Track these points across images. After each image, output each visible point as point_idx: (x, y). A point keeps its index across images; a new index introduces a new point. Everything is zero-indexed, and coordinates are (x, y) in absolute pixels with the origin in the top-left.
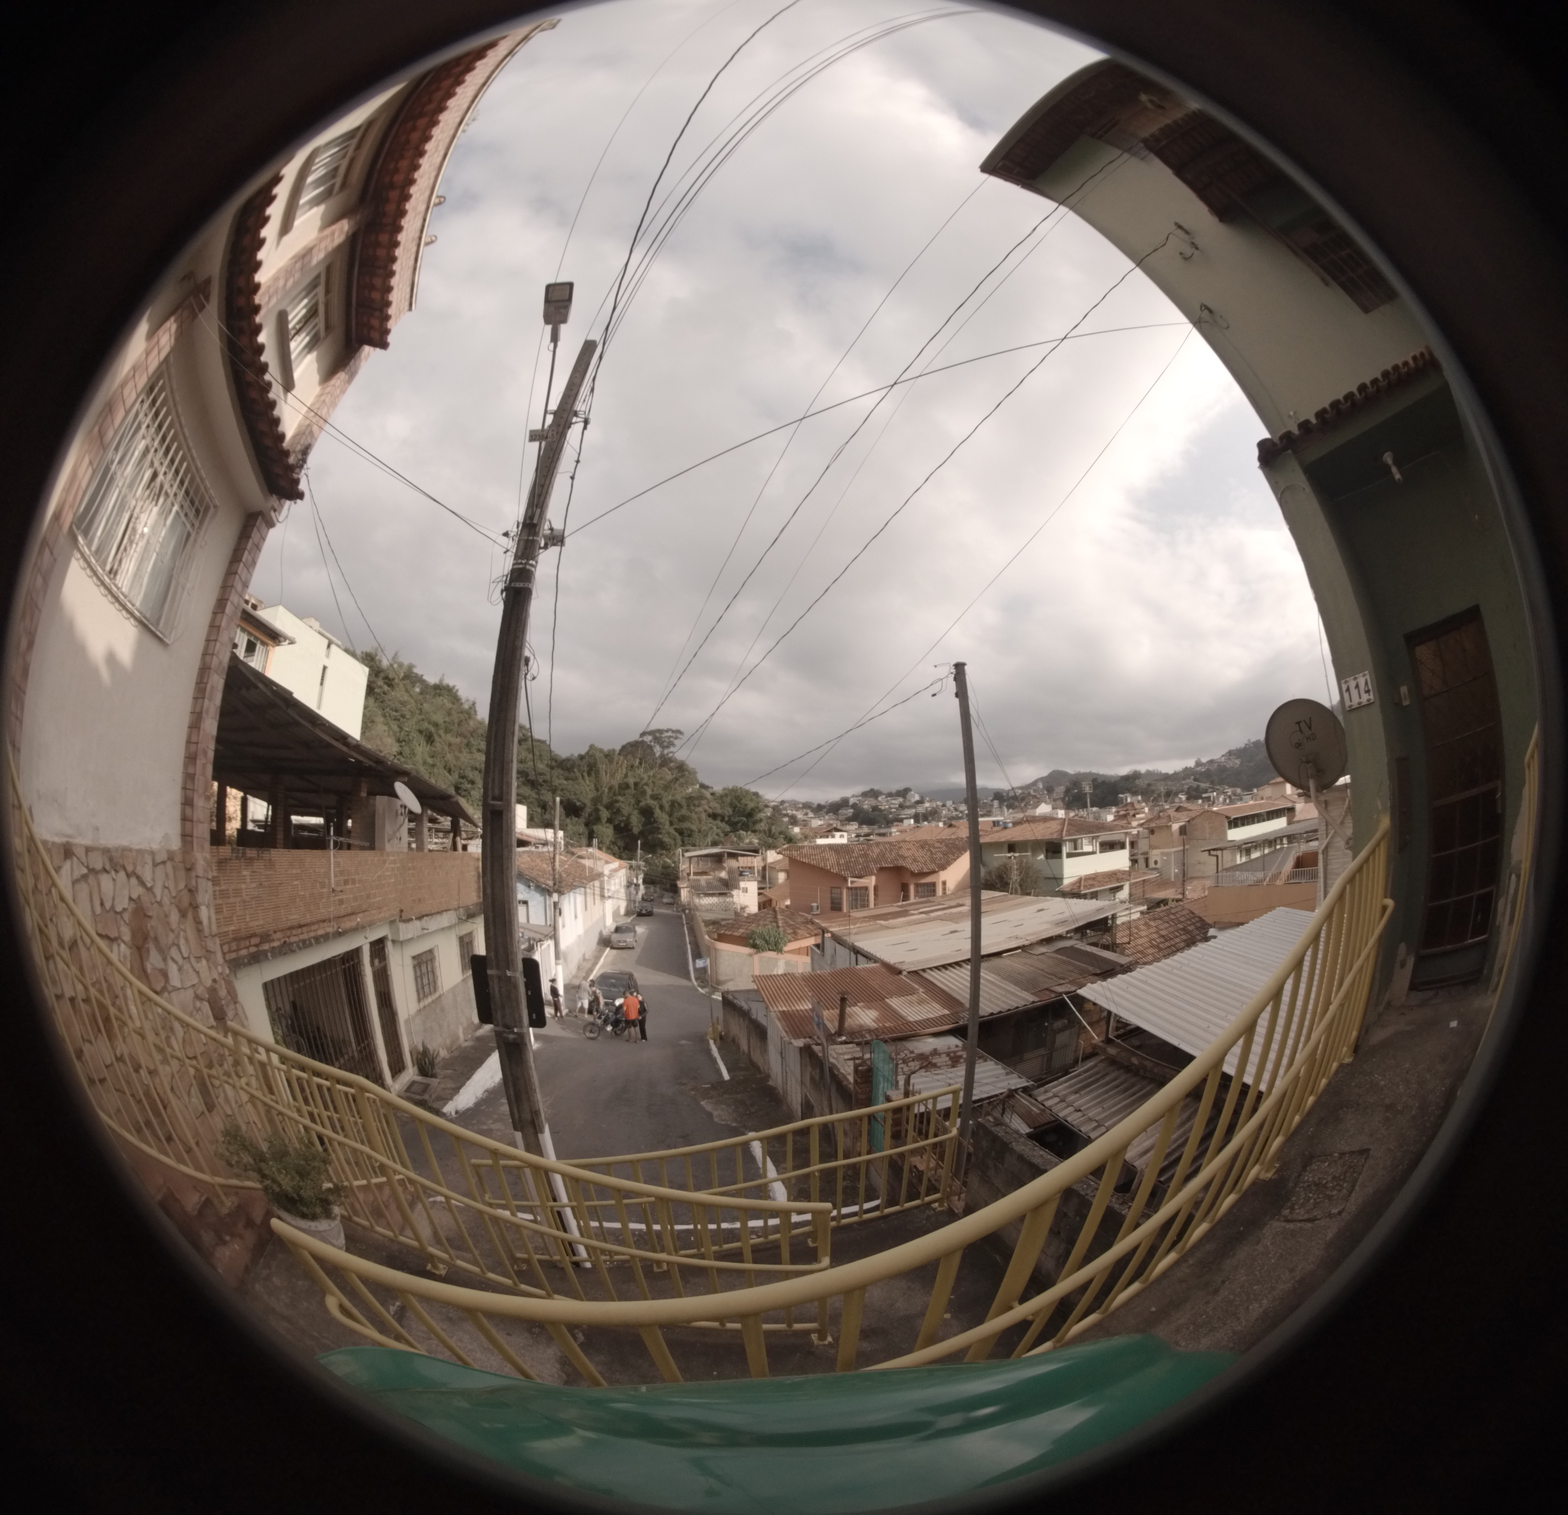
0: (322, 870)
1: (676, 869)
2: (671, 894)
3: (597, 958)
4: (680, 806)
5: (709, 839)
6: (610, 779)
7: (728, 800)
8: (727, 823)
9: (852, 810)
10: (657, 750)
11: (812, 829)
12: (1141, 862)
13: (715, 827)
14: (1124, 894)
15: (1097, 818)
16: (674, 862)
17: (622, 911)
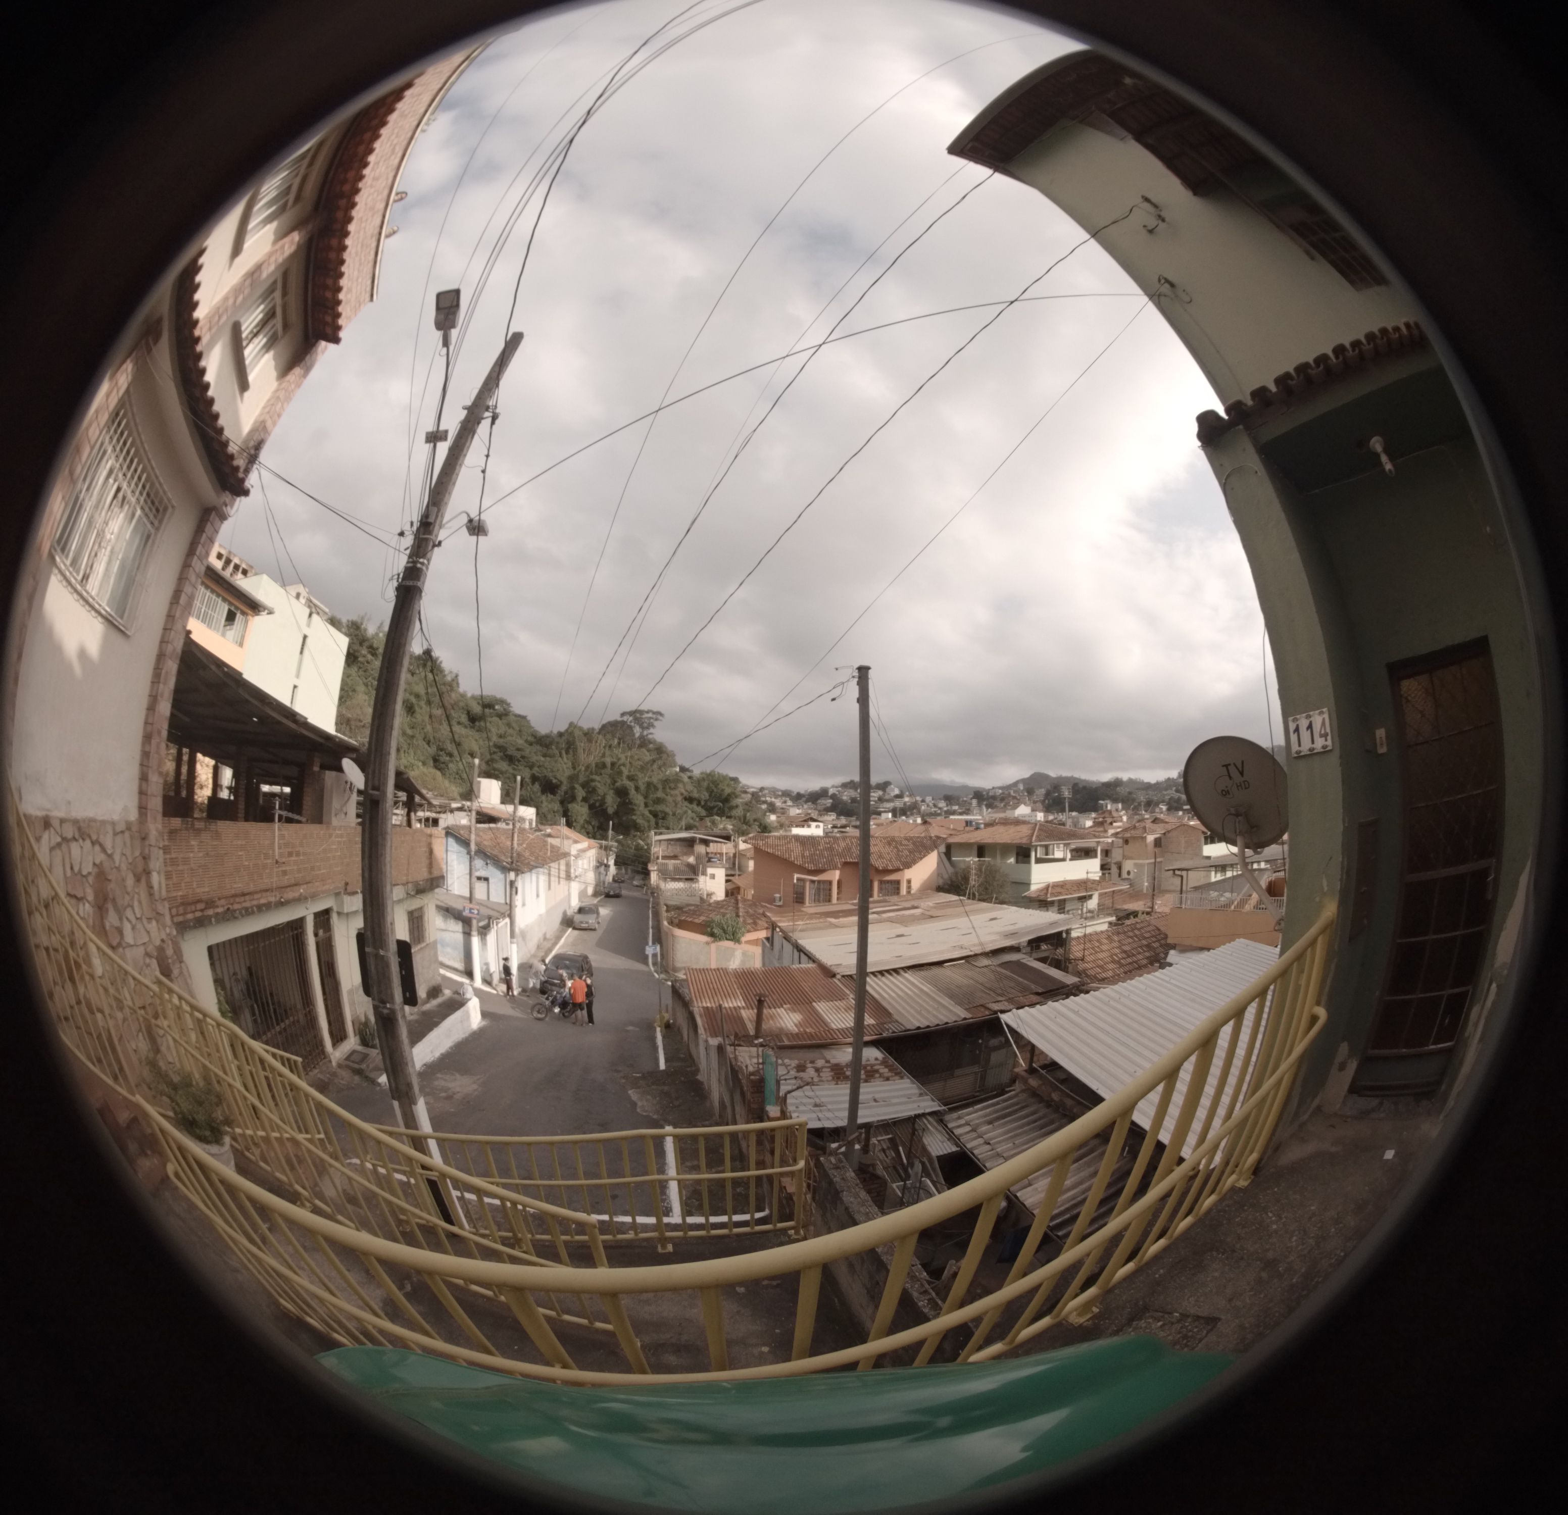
0: (267, 842)
1: (649, 850)
2: (642, 876)
3: (558, 938)
4: (656, 789)
5: (683, 823)
6: (588, 757)
7: (705, 784)
8: (702, 807)
9: (831, 801)
10: (637, 731)
11: (789, 817)
12: (1114, 870)
13: (690, 812)
14: (1093, 904)
15: (1075, 824)
16: (647, 844)
17: (590, 891)
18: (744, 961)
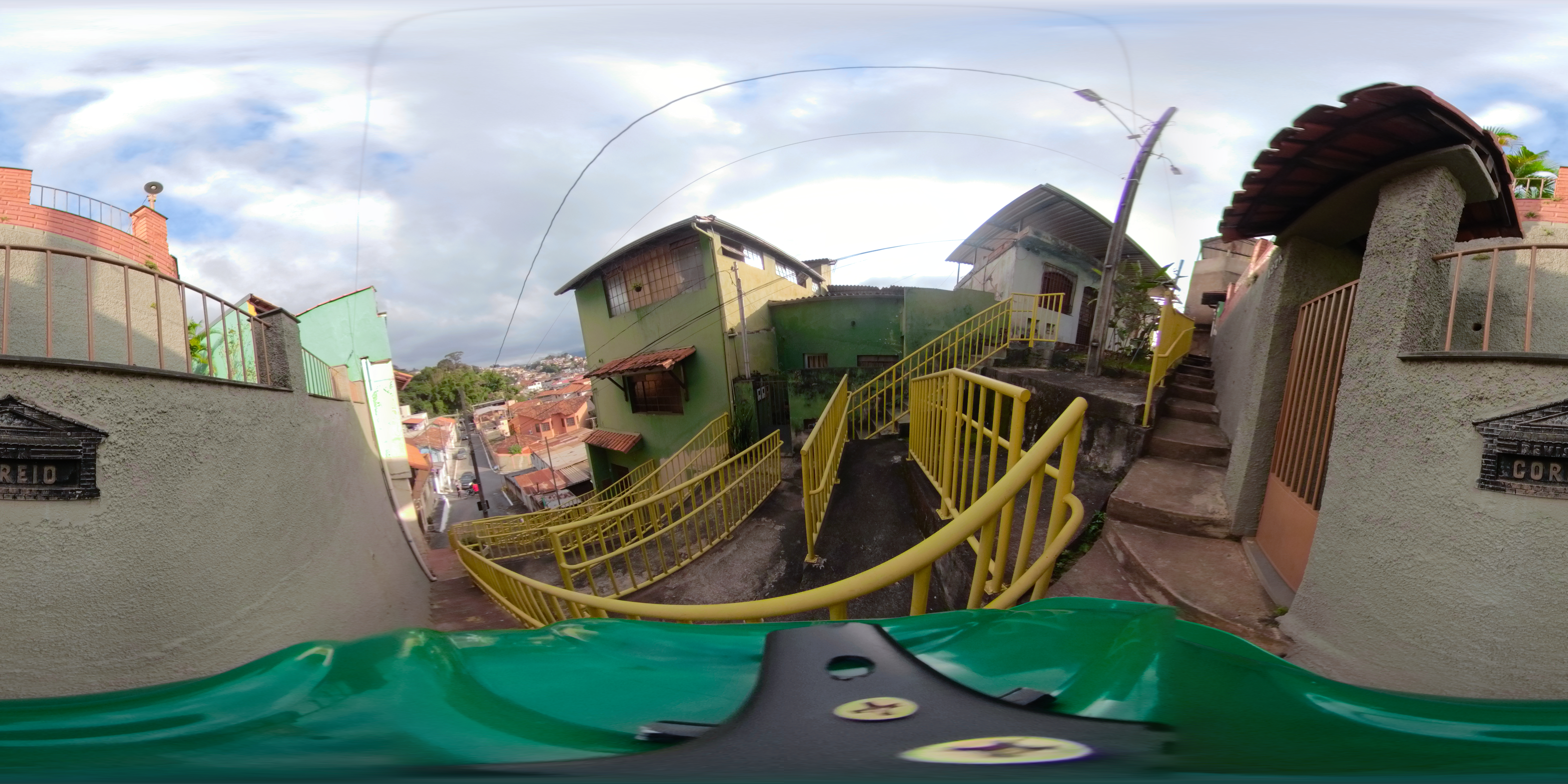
1: (472, 415)
2: (474, 429)
3: (457, 467)
4: (469, 385)
6: (437, 380)
8: (489, 387)
9: (542, 367)
10: (454, 362)
11: (525, 381)
17: (457, 440)
18: (524, 461)
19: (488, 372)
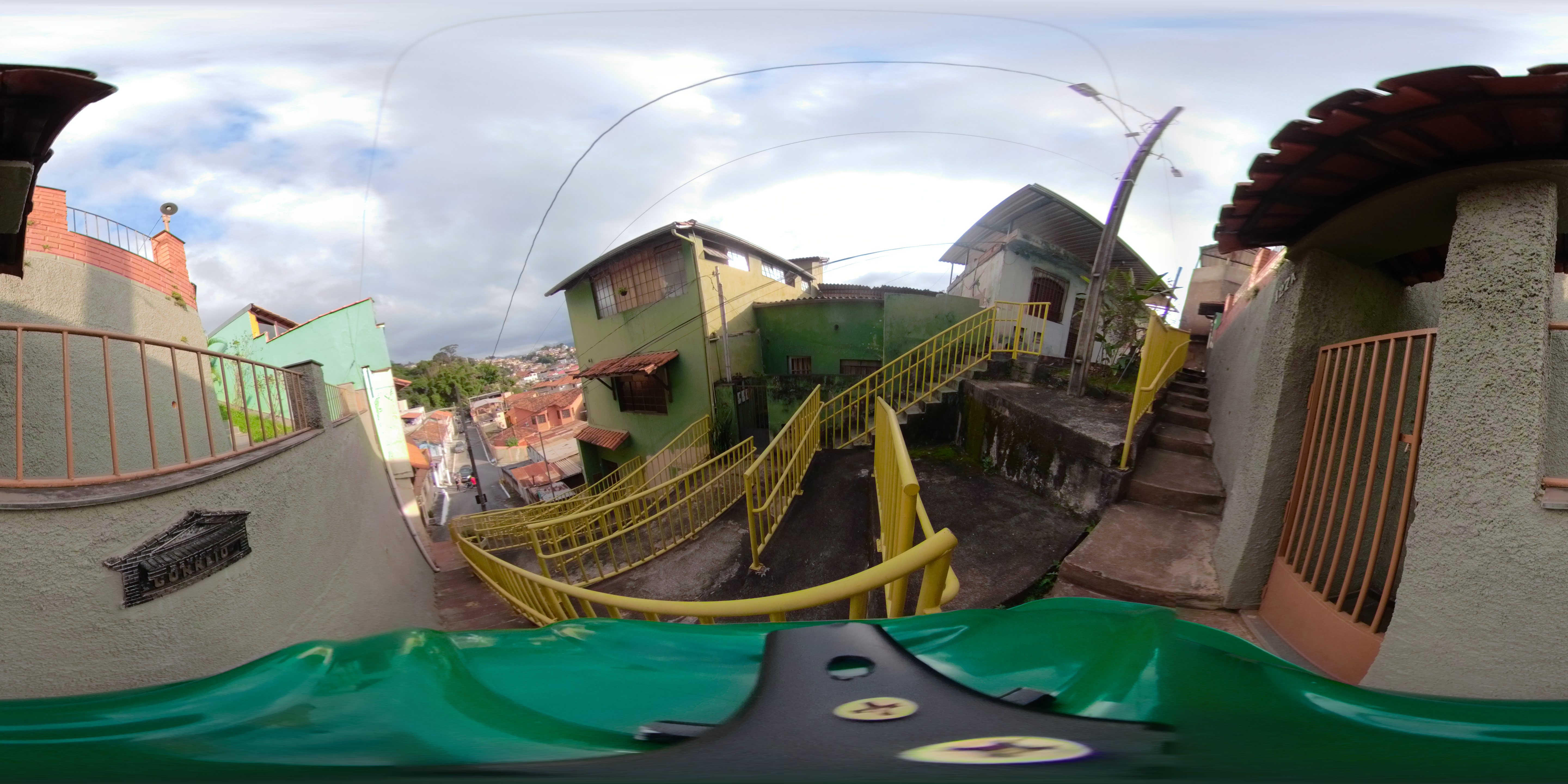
1: (469, 408)
2: (471, 421)
3: (456, 461)
4: (464, 378)
8: (485, 379)
9: (538, 357)
10: (449, 355)
11: (521, 372)
17: (455, 433)
18: (521, 453)
19: (483, 364)
